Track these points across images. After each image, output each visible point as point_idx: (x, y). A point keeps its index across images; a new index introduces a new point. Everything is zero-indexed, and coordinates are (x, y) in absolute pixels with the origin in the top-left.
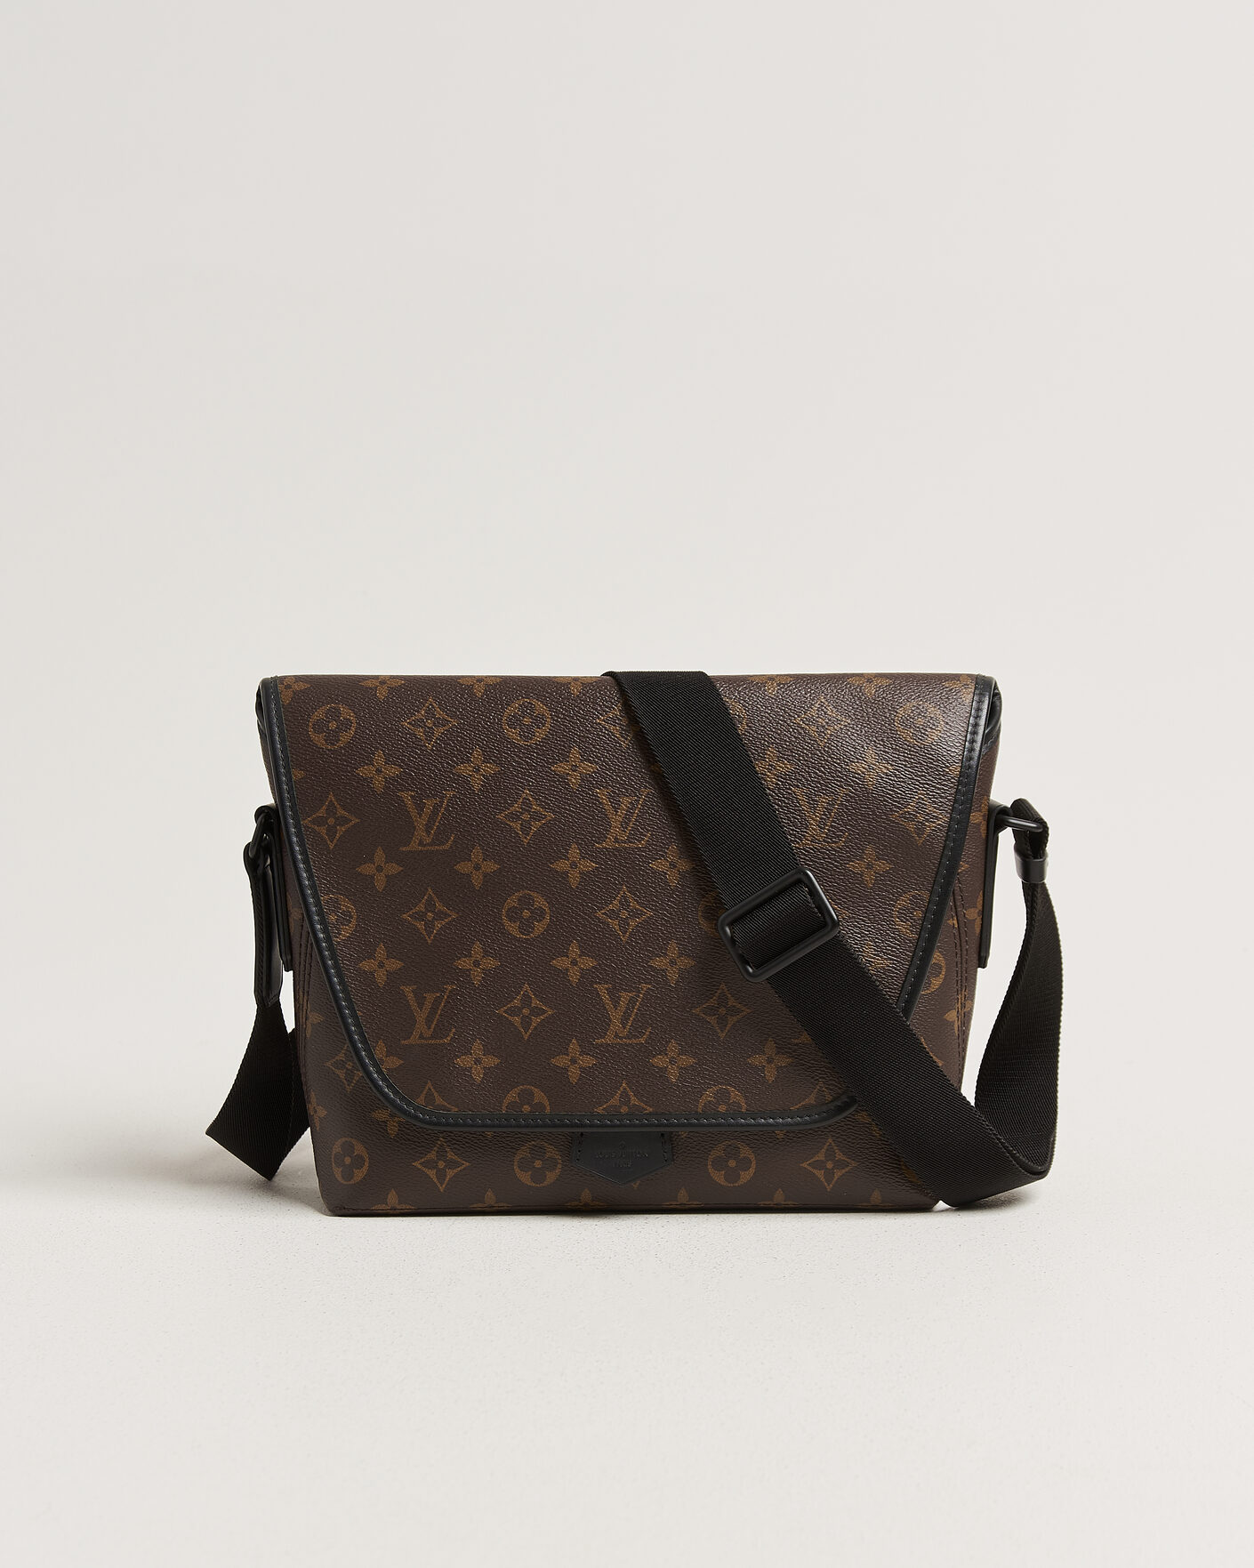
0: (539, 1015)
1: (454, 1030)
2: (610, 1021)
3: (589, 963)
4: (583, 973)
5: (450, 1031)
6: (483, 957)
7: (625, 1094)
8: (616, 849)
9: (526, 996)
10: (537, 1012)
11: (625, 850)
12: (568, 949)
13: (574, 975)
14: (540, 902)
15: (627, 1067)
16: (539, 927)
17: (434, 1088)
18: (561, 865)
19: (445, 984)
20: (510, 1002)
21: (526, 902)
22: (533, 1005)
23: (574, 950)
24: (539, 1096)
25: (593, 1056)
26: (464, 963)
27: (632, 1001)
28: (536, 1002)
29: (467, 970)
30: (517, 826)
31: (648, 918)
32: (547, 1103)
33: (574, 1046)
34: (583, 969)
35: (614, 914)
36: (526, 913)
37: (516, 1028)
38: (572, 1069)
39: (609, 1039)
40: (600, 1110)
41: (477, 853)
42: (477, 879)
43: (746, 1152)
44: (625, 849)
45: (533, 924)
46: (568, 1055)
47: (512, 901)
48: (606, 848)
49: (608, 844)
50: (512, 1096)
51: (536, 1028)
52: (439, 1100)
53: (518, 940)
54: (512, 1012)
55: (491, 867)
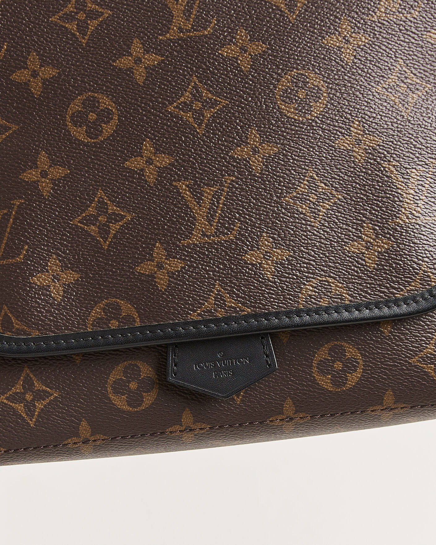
0: (117, 221)
1: (26, 247)
2: (194, 218)
3: (164, 160)
4: (161, 171)
5: (22, 248)
6: (51, 166)
7: (219, 298)
8: (181, 39)
9: (101, 202)
10: (116, 218)
11: (190, 39)
12: (141, 149)
13: (150, 174)
14: (105, 102)
15: (218, 267)
16: (108, 129)
17: (11, 313)
18: (124, 62)
19: (11, 199)
20: (84, 211)
21: (91, 104)
22: (110, 211)
23: (148, 147)
24: (126, 308)
25: (180, 259)
26: (31, 175)
27: (216, 196)
28: (112, 208)
29: (34, 182)
30: (72, 27)
31: (224, 106)
32: (136, 315)
33: (159, 251)
34: (159, 168)
35: (186, 107)
36: (92, 116)
37: (93, 238)
38: (159, 275)
39: (196, 239)
40: (194, 317)
41: (33, 60)
42: (36, 87)
43: (351, 351)
44: (190, 37)
45: (101, 126)
46: (153, 261)
47: (76, 106)
48: (170, 40)
49: (173, 34)
50: (97, 312)
51: (115, 236)
52: (17, 324)
53: (86, 145)
54: (89, 221)
55: (49, 72)
